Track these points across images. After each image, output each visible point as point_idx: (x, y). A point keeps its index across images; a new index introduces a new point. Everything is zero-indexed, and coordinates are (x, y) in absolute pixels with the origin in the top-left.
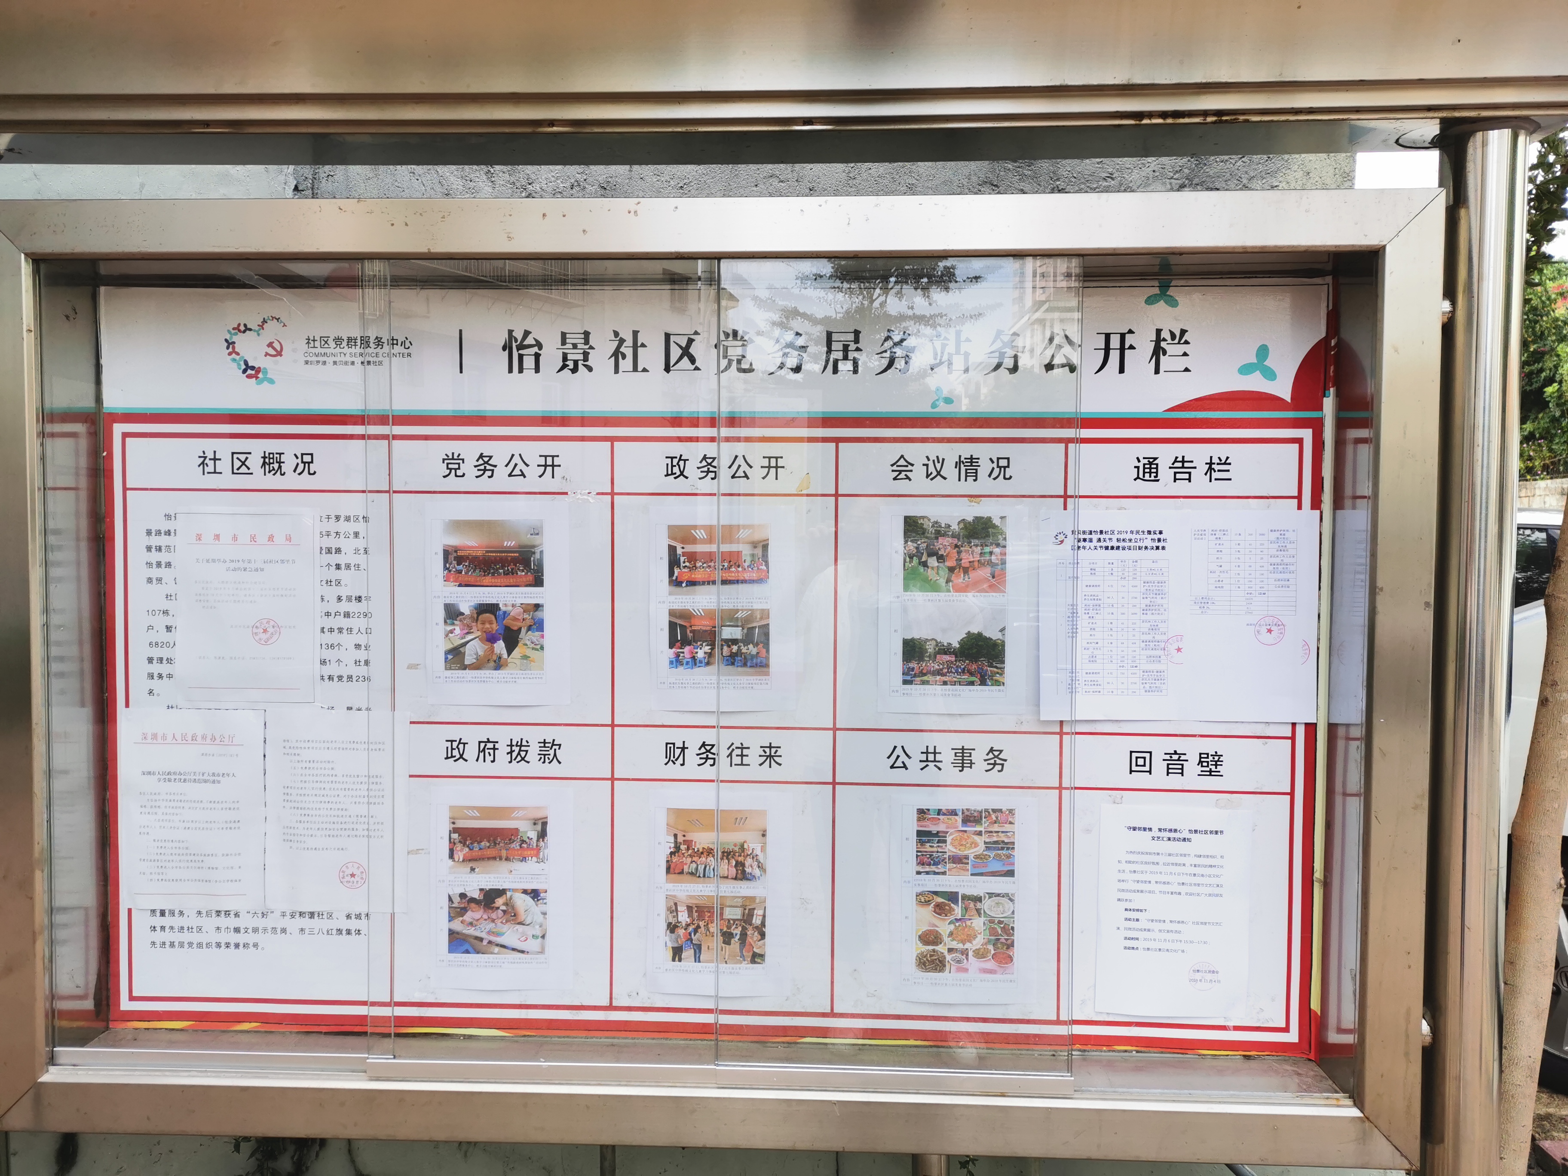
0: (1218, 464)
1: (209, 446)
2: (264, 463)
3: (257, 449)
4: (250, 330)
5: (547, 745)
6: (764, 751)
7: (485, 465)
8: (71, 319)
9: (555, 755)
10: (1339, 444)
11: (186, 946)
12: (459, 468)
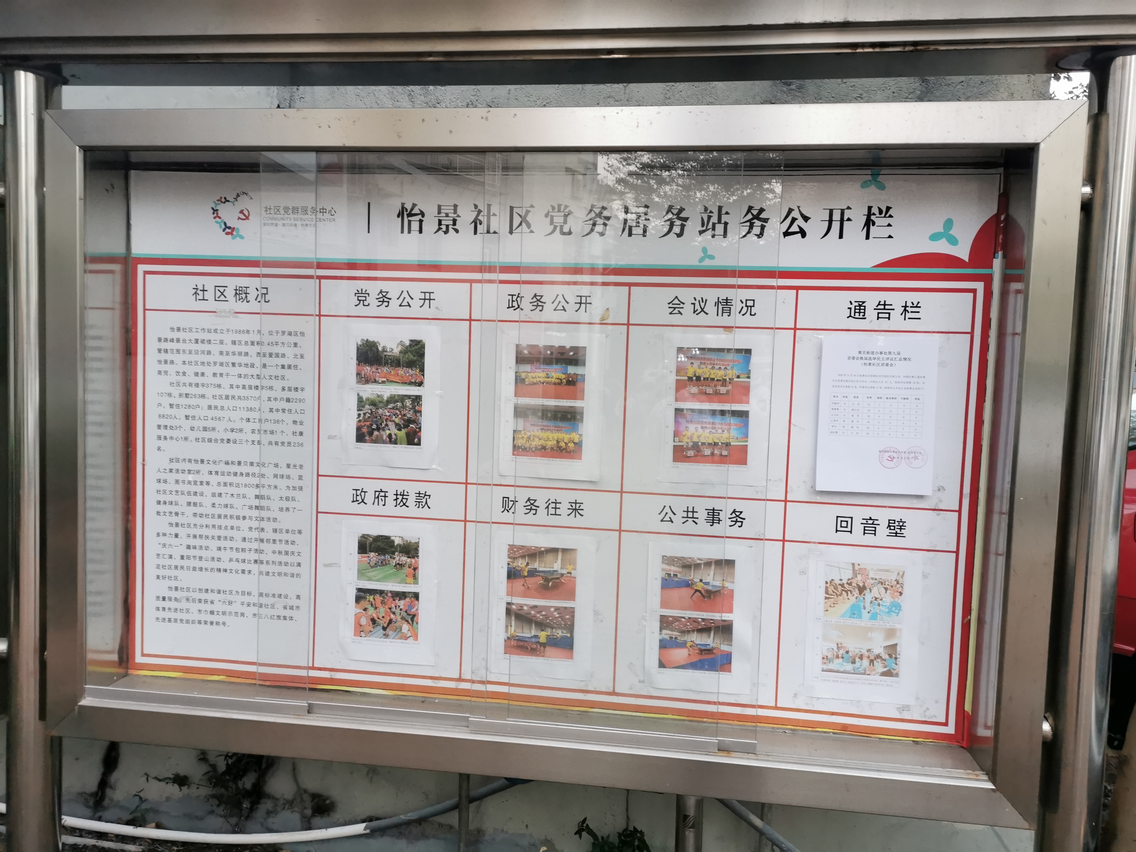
0: (911, 307)
1: (200, 281)
2: (236, 293)
3: (232, 283)
4: (228, 201)
5: (421, 495)
6: (572, 506)
7: (384, 299)
8: (110, 191)
9: (426, 503)
10: (1004, 294)
11: (179, 622)
12: (366, 300)
